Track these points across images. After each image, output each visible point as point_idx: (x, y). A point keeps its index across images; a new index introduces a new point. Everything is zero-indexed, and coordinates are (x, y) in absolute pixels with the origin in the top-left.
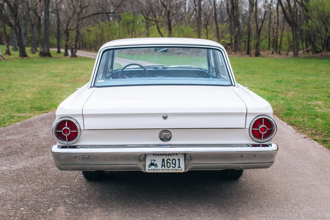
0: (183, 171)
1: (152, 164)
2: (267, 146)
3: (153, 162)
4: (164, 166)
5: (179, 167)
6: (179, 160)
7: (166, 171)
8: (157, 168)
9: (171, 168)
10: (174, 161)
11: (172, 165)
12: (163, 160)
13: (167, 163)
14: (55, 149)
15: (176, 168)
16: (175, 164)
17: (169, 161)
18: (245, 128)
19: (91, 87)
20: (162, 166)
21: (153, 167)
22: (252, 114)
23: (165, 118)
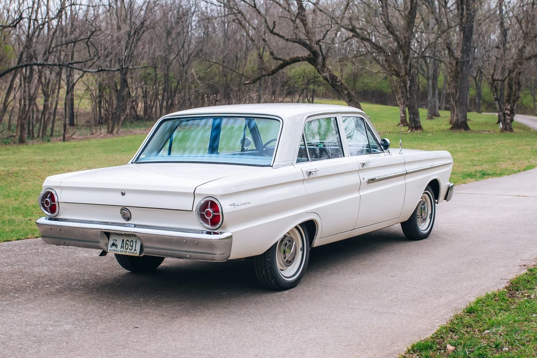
0: (138, 254)
1: (113, 245)
2: (217, 233)
3: (114, 241)
4: (123, 247)
5: (135, 250)
6: (136, 242)
7: (124, 253)
8: (117, 249)
9: (128, 250)
10: (132, 242)
11: (129, 247)
12: (123, 240)
13: (126, 244)
14: (43, 220)
15: (133, 251)
16: (132, 246)
17: (127, 242)
18: (192, 211)
19: (132, 163)
20: (122, 247)
21: (114, 248)
22: (200, 195)
23: (123, 194)
